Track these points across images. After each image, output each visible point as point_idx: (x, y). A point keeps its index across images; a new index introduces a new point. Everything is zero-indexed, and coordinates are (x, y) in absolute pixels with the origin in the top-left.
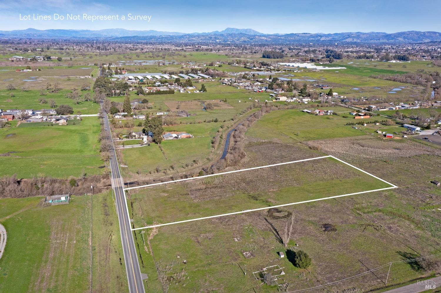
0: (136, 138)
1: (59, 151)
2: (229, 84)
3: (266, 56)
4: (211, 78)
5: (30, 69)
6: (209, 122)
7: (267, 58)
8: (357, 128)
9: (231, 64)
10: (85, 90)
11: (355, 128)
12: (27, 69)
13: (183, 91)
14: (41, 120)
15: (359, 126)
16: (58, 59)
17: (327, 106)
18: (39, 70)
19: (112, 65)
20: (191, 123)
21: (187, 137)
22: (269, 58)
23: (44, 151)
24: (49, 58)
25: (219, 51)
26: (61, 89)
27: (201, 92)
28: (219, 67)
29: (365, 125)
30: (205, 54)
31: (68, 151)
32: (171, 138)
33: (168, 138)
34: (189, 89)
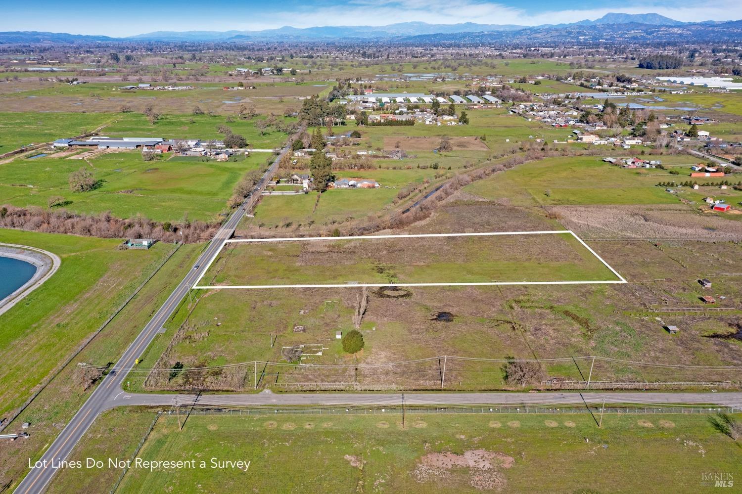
0: (296, 183)
1: (190, 192)
2: (518, 113)
3: (645, 66)
4: (500, 102)
5: (242, 86)
6: (424, 168)
7: (647, 67)
8: (672, 192)
9: (562, 79)
10: (290, 116)
11: (669, 191)
12: (239, 86)
13: (430, 122)
14: (199, 154)
15: (684, 188)
16: (291, 72)
17: (662, 154)
18: (254, 88)
19: (361, 81)
20: (395, 168)
21: (369, 187)
22: (651, 68)
23: (173, 191)
24: (280, 70)
25: (565, 56)
26: (258, 115)
27: (460, 124)
28: (535, 84)
29: (696, 187)
30: (533, 63)
31: (201, 193)
32: (345, 187)
33: (340, 185)
34: (445, 119)
